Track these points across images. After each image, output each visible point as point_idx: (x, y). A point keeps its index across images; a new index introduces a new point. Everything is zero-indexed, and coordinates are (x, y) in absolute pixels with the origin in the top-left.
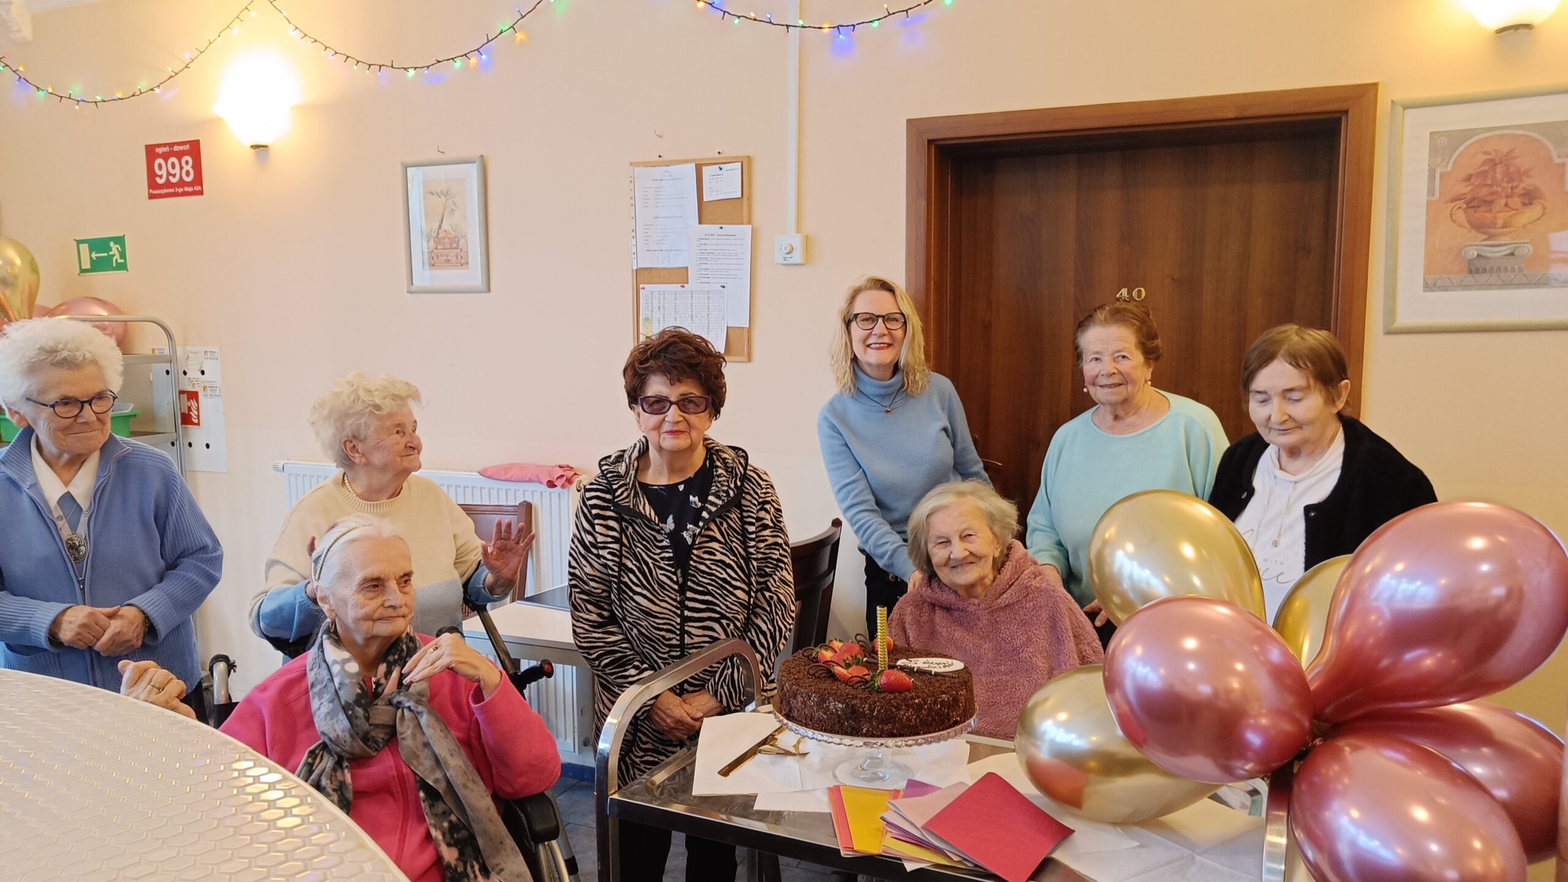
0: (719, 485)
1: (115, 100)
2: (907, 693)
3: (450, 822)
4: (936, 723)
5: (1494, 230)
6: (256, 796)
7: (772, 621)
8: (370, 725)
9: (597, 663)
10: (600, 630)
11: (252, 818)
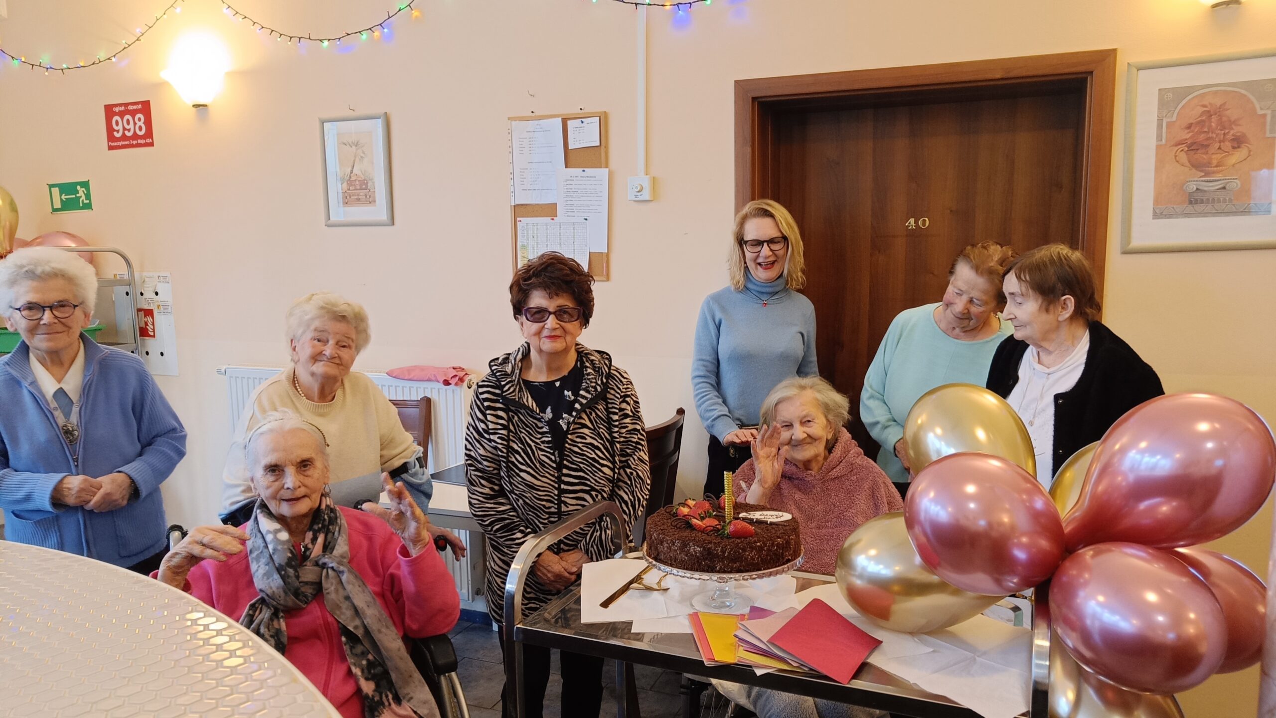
0: (588, 382)
1: (78, 67)
2: (751, 538)
3: (368, 660)
4: (774, 561)
5: (1210, 169)
6: (206, 641)
7: (632, 493)
8: (300, 583)
9: (490, 528)
10: (492, 501)
11: (203, 659)
